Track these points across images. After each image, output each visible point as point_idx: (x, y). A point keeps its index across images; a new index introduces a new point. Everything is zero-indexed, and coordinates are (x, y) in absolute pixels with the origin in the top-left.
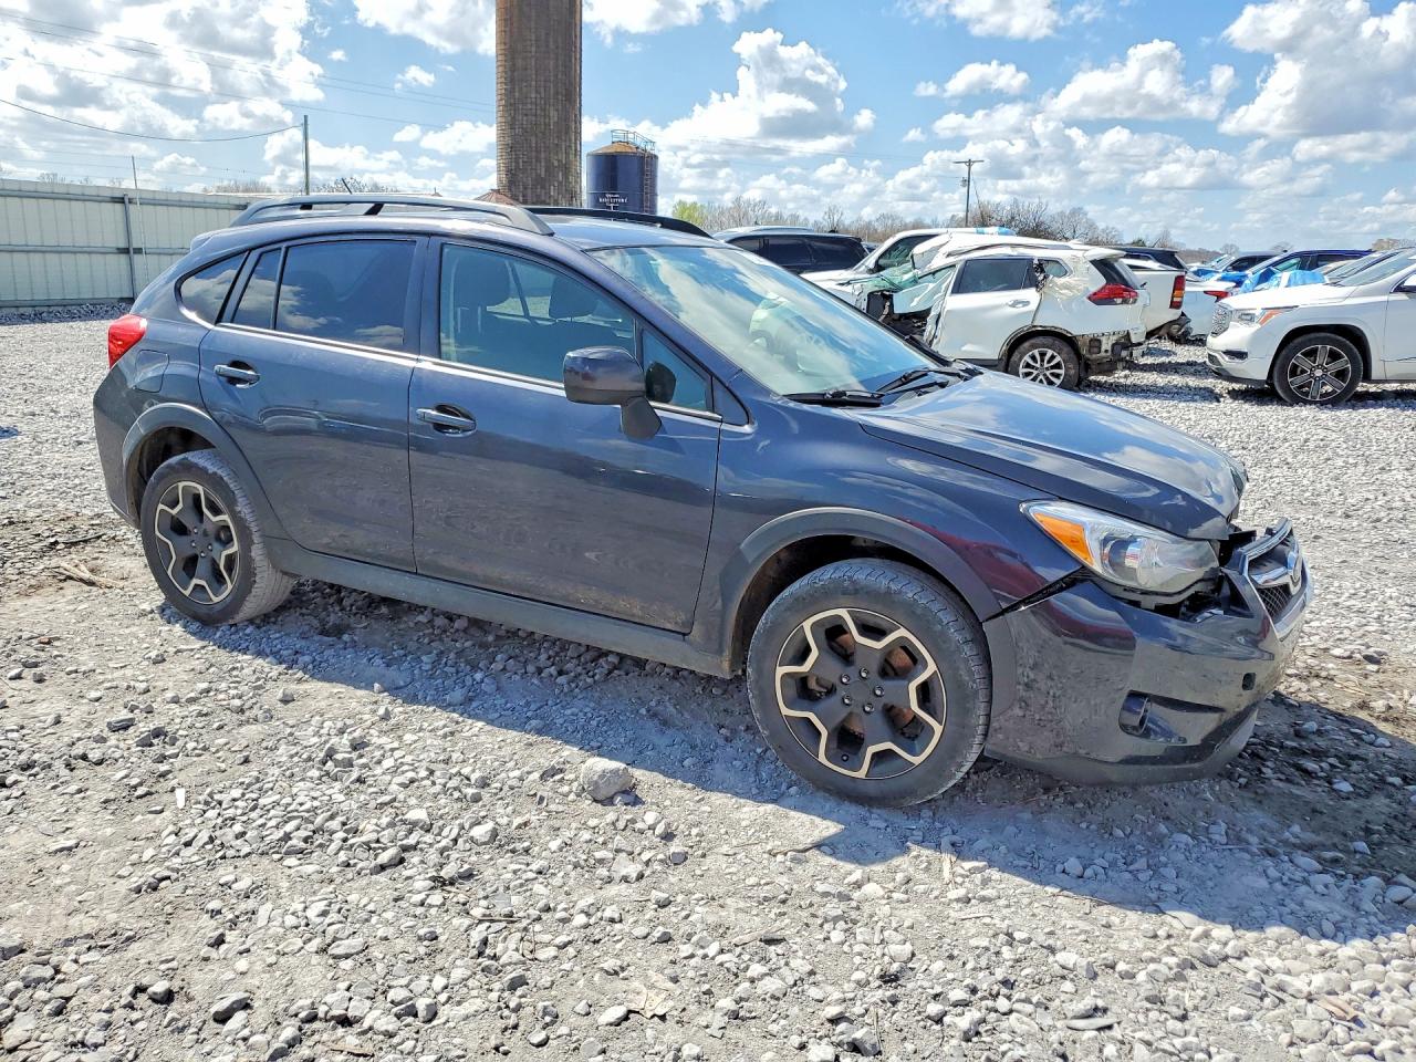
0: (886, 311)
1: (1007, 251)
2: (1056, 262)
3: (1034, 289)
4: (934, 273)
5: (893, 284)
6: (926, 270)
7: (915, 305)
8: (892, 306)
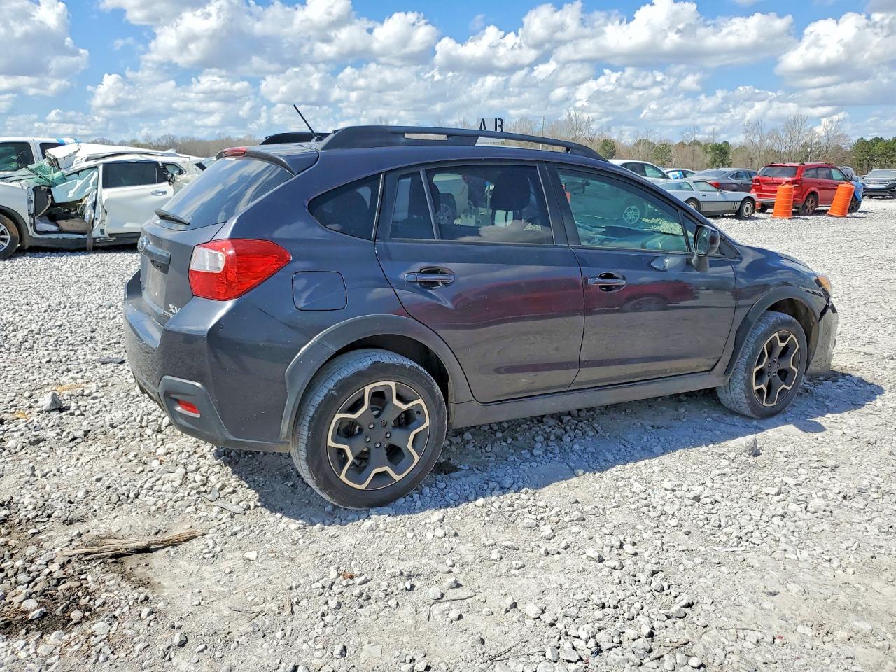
0: (50, 202)
1: (137, 157)
2: (174, 164)
3: (167, 183)
4: (78, 173)
5: (48, 180)
6: (71, 170)
7: (71, 196)
8: (52, 198)
